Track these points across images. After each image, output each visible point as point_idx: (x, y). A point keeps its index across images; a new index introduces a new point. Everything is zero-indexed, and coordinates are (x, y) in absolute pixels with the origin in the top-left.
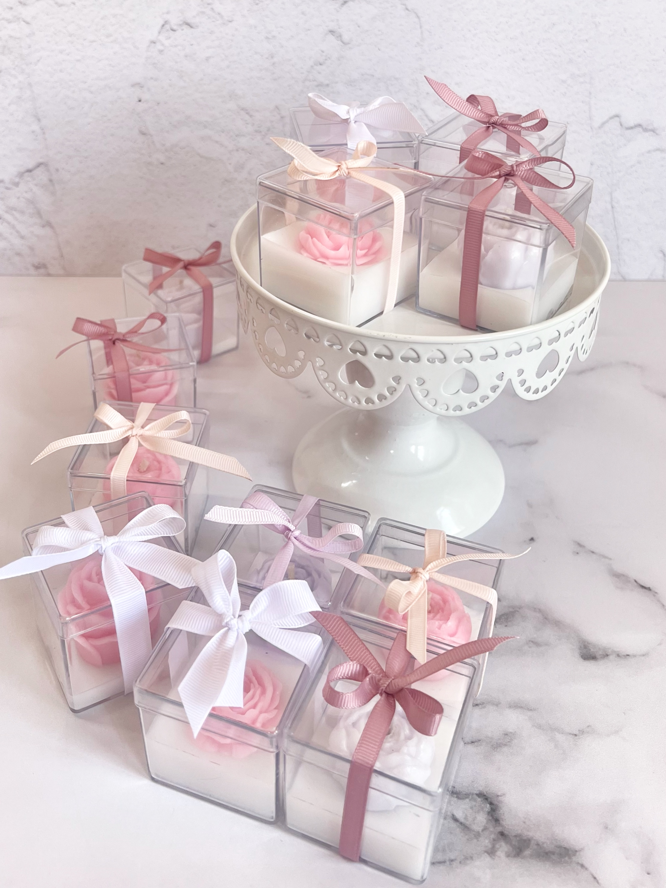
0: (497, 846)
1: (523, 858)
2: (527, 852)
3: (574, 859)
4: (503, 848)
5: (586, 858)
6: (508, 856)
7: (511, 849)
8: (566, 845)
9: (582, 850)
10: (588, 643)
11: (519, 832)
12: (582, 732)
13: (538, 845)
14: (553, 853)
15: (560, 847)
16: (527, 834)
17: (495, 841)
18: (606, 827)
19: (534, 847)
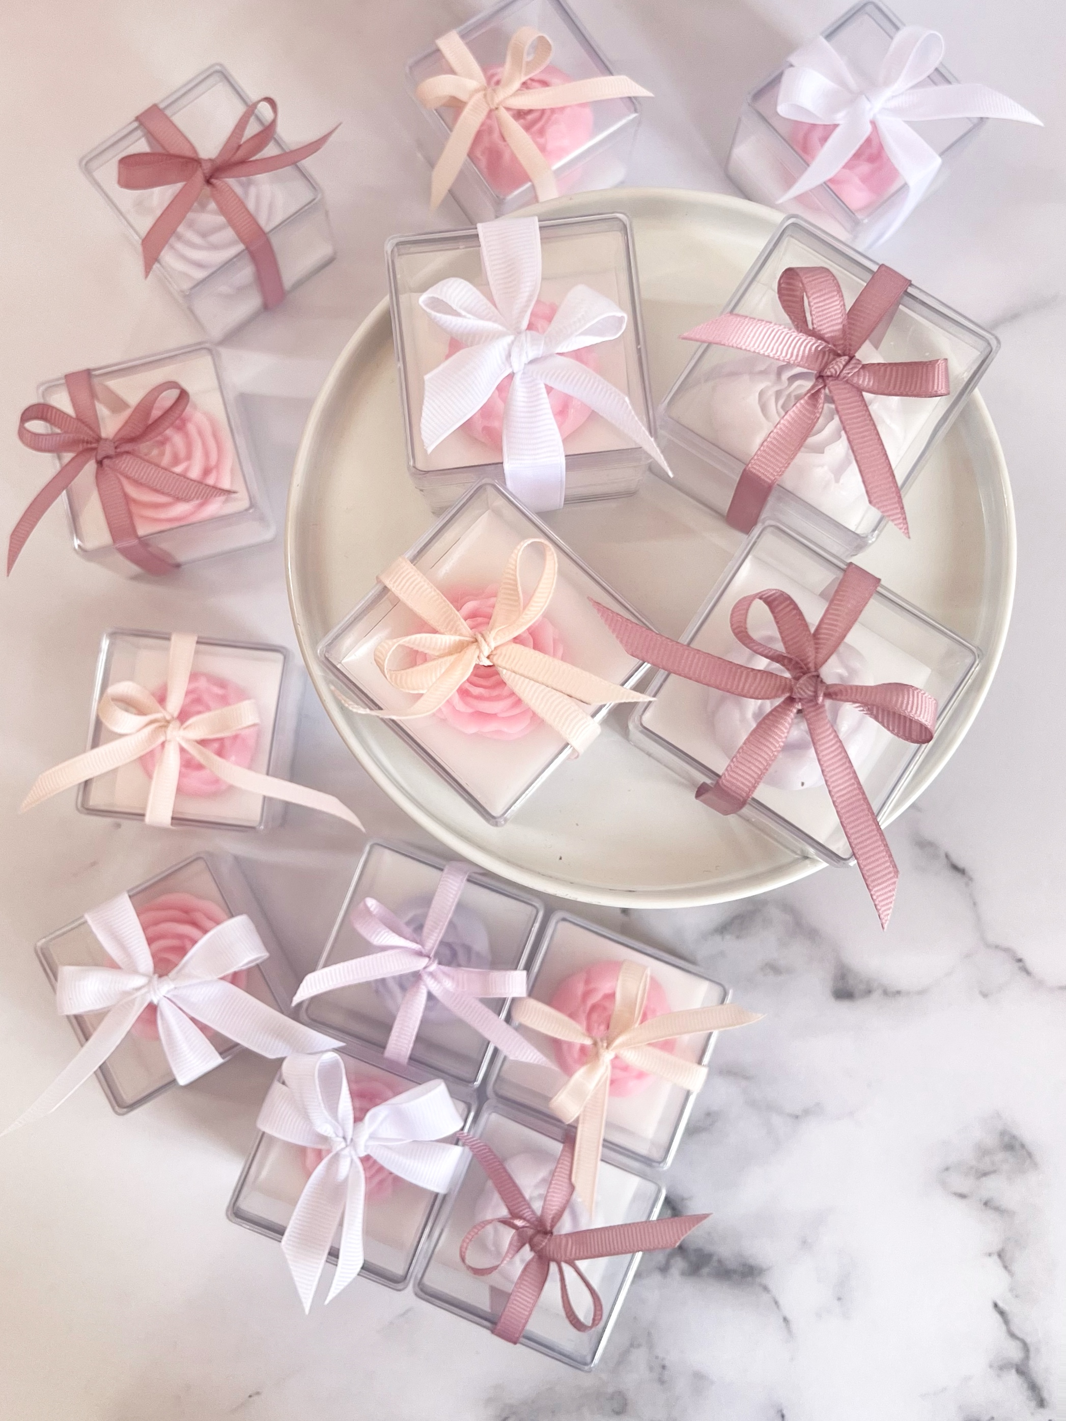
0: (672, 1261)
1: (701, 1276)
2: (705, 1271)
3: (758, 1280)
4: (679, 1264)
5: (770, 1280)
6: (683, 1274)
7: (688, 1266)
8: (752, 1262)
9: (769, 1269)
10: (851, 971)
11: (701, 1245)
12: (807, 1112)
13: (720, 1261)
14: (735, 1272)
15: (744, 1265)
16: (709, 1248)
17: (670, 1256)
18: (804, 1242)
19: (714, 1263)
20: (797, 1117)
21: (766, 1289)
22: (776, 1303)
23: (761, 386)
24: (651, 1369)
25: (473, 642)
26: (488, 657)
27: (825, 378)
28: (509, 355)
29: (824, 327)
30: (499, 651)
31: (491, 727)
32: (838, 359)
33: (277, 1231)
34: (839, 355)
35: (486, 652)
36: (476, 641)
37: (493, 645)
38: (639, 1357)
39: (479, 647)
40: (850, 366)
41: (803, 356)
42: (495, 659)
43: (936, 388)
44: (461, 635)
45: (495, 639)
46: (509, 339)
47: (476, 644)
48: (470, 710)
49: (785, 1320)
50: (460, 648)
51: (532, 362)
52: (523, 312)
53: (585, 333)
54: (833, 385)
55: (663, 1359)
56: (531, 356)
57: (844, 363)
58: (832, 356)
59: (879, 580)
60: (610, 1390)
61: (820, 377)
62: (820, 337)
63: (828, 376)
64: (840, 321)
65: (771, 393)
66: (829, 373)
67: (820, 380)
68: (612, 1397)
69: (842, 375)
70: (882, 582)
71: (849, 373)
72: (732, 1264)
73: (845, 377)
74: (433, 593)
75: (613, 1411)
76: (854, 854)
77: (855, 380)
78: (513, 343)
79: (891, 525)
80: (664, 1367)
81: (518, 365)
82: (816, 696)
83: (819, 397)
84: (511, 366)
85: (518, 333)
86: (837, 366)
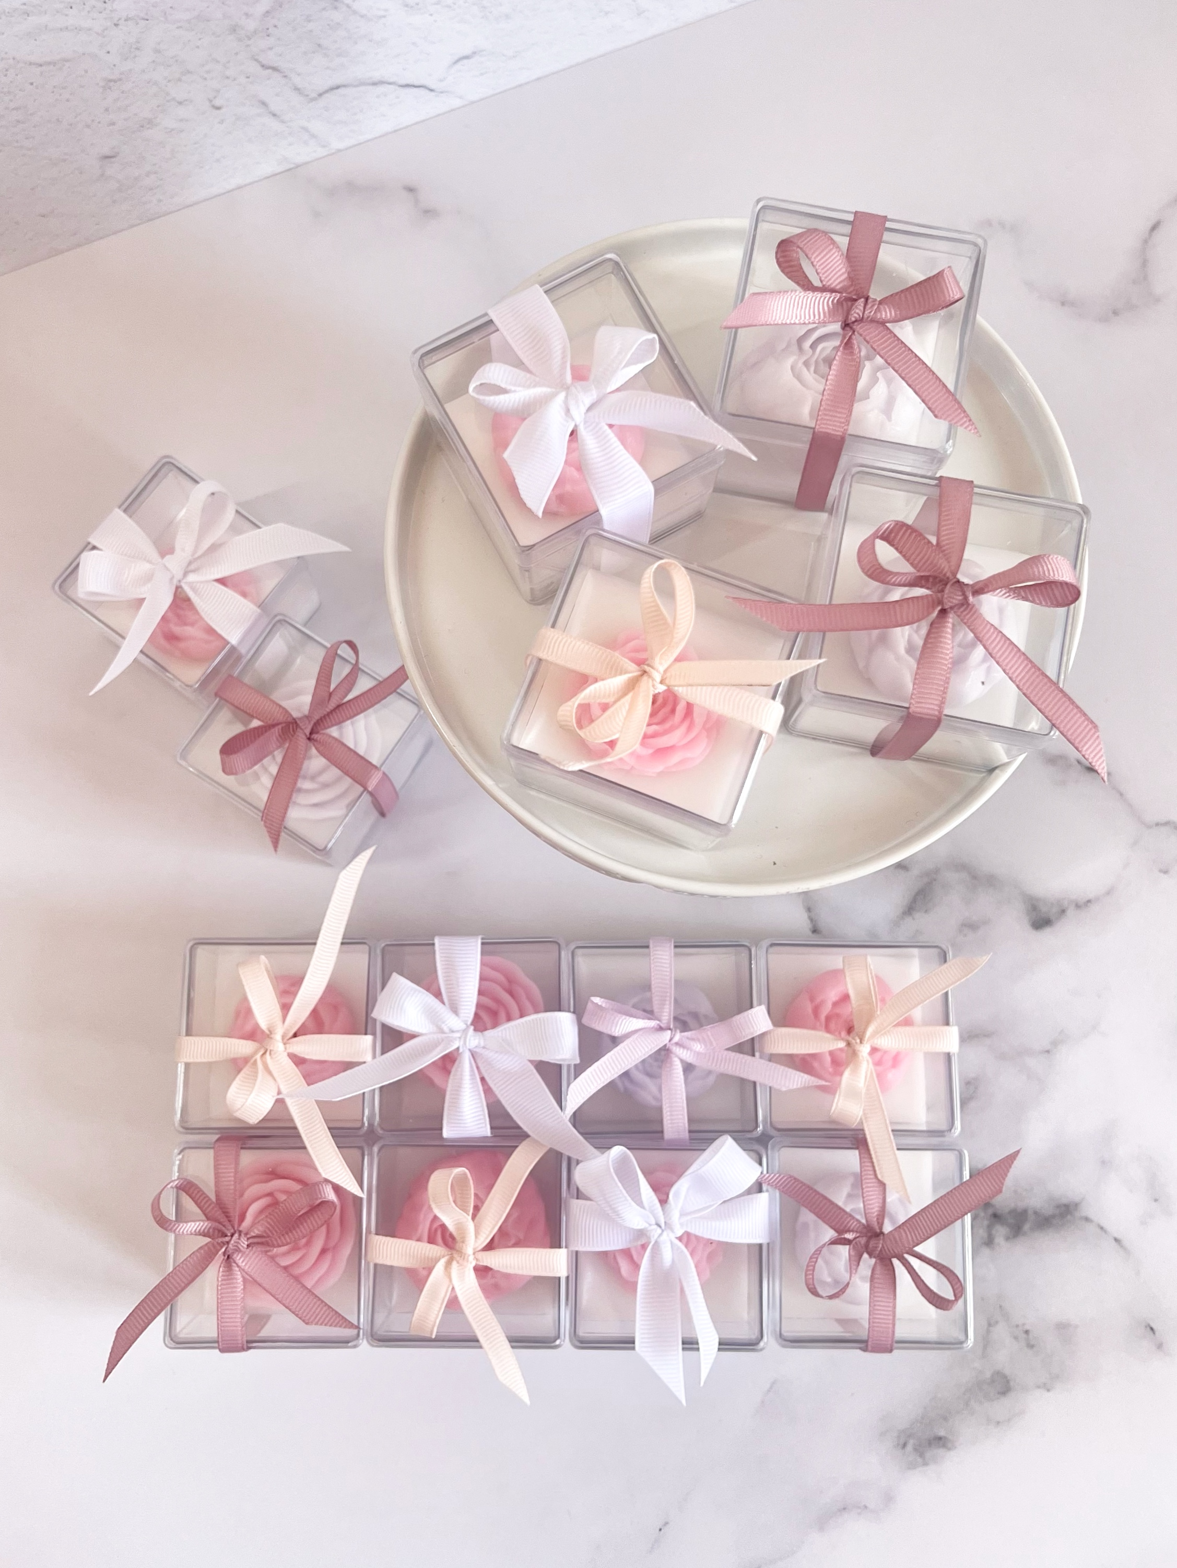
0: (994, 1232)
1: (1025, 1234)
2: (1027, 1227)
3: (1076, 1214)
4: (1000, 1232)
5: (1088, 1210)
6: (1007, 1239)
7: (1008, 1229)
8: (1065, 1201)
9: (1083, 1199)
10: (1038, 900)
11: (1013, 1205)
12: (1055, 1043)
13: (1035, 1213)
14: (1053, 1216)
15: (1058, 1207)
16: (1021, 1205)
17: (990, 1228)
18: (1103, 1162)
19: (1031, 1217)
20: (1048, 1052)
21: (1087, 1219)
22: (1102, 1228)
23: (791, 360)
24: (1016, 1338)
25: (642, 675)
26: (661, 682)
27: (851, 325)
28: (568, 411)
29: (831, 282)
30: (668, 674)
31: (676, 758)
32: (857, 304)
33: (628, 1343)
34: (856, 300)
35: (657, 677)
36: (645, 672)
37: (662, 669)
38: (1001, 1332)
39: (650, 676)
40: (869, 306)
41: (824, 313)
42: (667, 681)
43: (952, 295)
44: (629, 673)
45: (661, 664)
46: (562, 395)
47: (646, 675)
48: (651, 751)
49: (1116, 1240)
50: (632, 685)
51: (589, 409)
52: (563, 367)
53: (628, 365)
54: (861, 328)
55: (1024, 1324)
56: (588, 404)
57: (862, 305)
58: (850, 303)
59: (972, 482)
60: (988, 1375)
61: (846, 325)
62: (833, 291)
63: (854, 322)
64: (844, 270)
65: (800, 364)
66: (853, 319)
67: (848, 329)
68: (992, 1381)
69: (865, 316)
70: (975, 483)
71: (871, 312)
72: (1048, 1210)
73: (868, 317)
74: (587, 647)
75: (999, 1393)
76: (1053, 725)
77: (879, 316)
78: (566, 397)
79: (960, 430)
80: (1027, 1332)
81: (578, 414)
82: (966, 598)
83: (853, 344)
84: (573, 419)
85: (567, 389)
86: (857, 311)
